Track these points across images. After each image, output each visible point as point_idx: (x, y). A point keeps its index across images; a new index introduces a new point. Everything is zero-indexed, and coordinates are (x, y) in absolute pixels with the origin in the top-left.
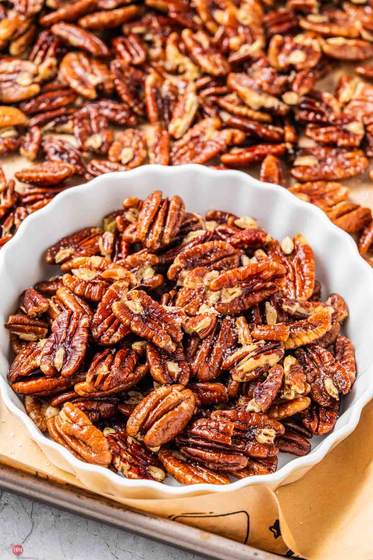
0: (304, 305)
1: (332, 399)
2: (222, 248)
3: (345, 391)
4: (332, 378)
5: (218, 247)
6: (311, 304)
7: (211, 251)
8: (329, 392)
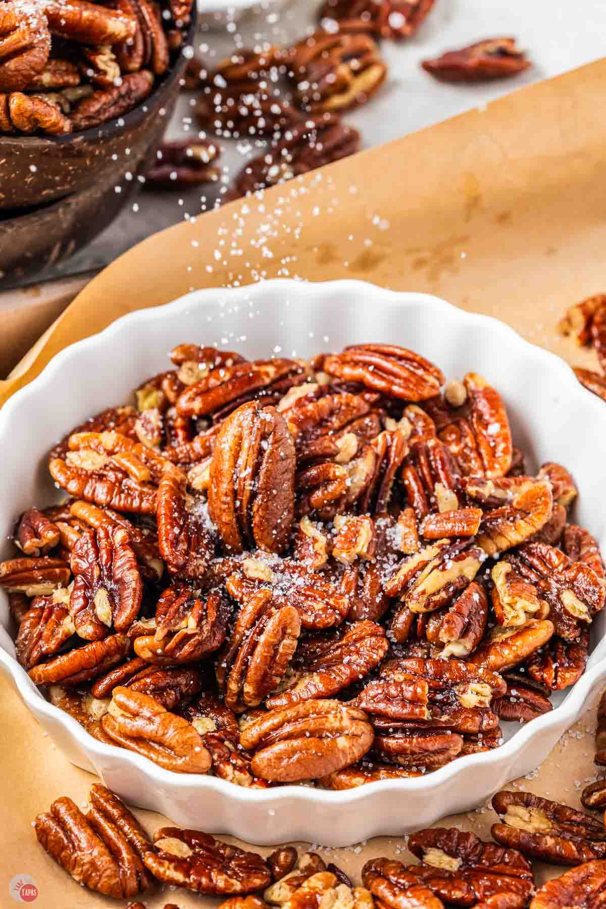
0: (501, 485)
1: (581, 623)
2: (348, 405)
3: (598, 604)
4: (572, 588)
5: (341, 404)
6: (512, 481)
7: (332, 413)
8: (572, 612)
